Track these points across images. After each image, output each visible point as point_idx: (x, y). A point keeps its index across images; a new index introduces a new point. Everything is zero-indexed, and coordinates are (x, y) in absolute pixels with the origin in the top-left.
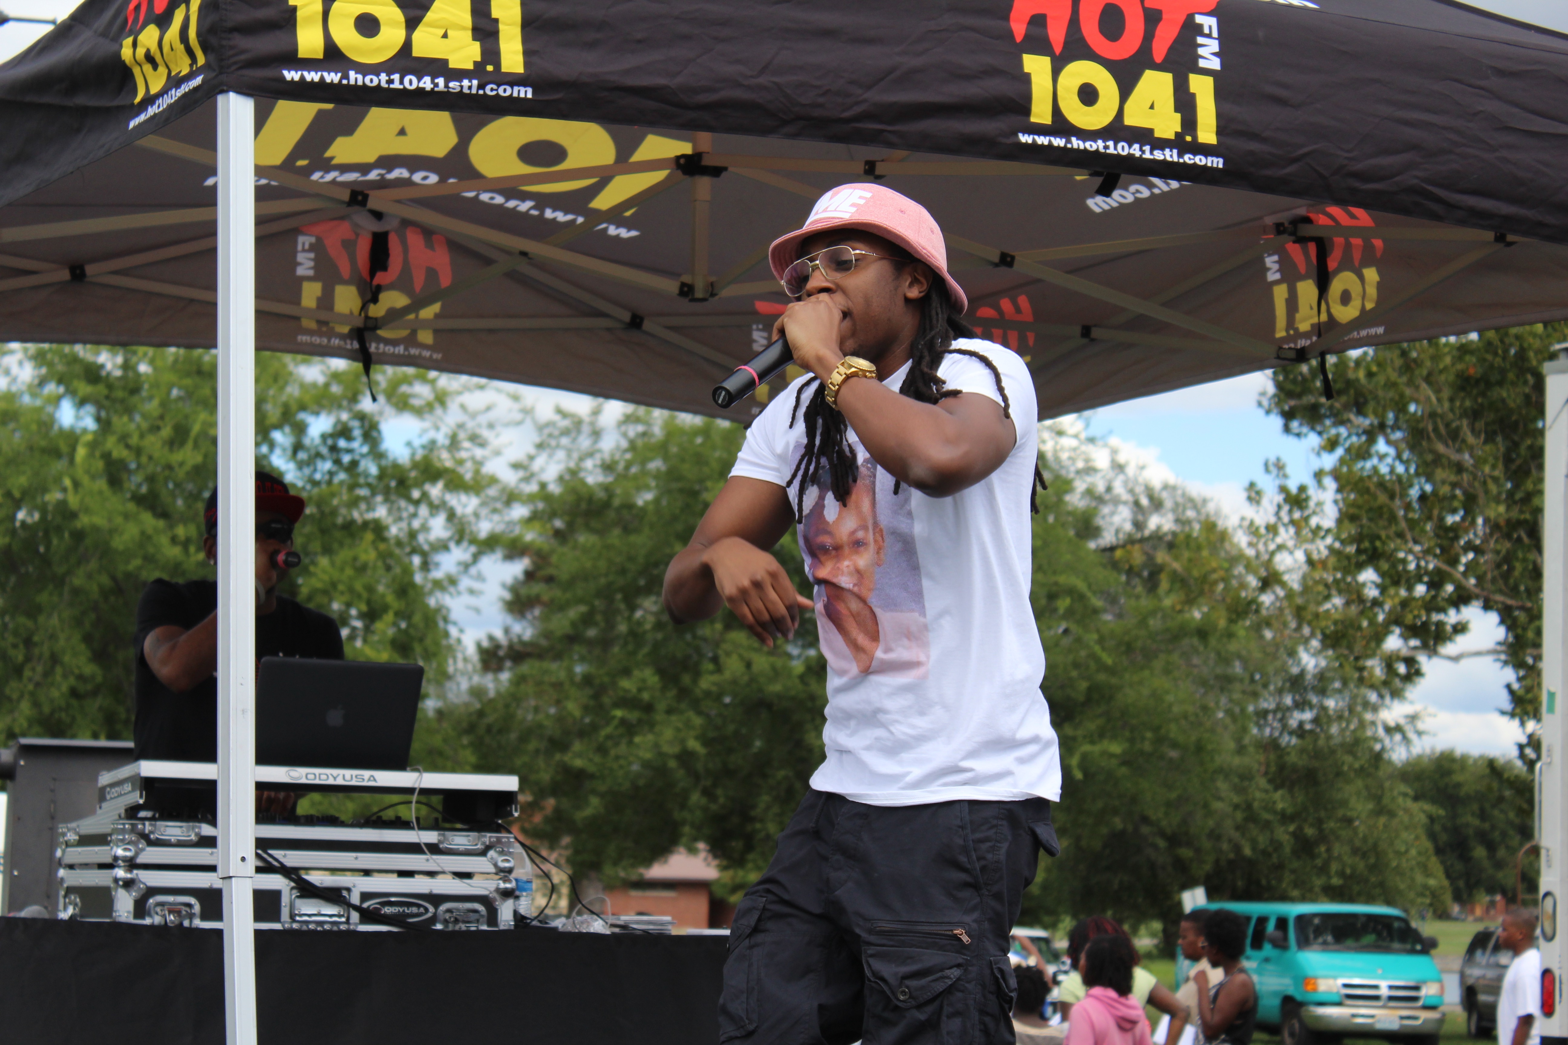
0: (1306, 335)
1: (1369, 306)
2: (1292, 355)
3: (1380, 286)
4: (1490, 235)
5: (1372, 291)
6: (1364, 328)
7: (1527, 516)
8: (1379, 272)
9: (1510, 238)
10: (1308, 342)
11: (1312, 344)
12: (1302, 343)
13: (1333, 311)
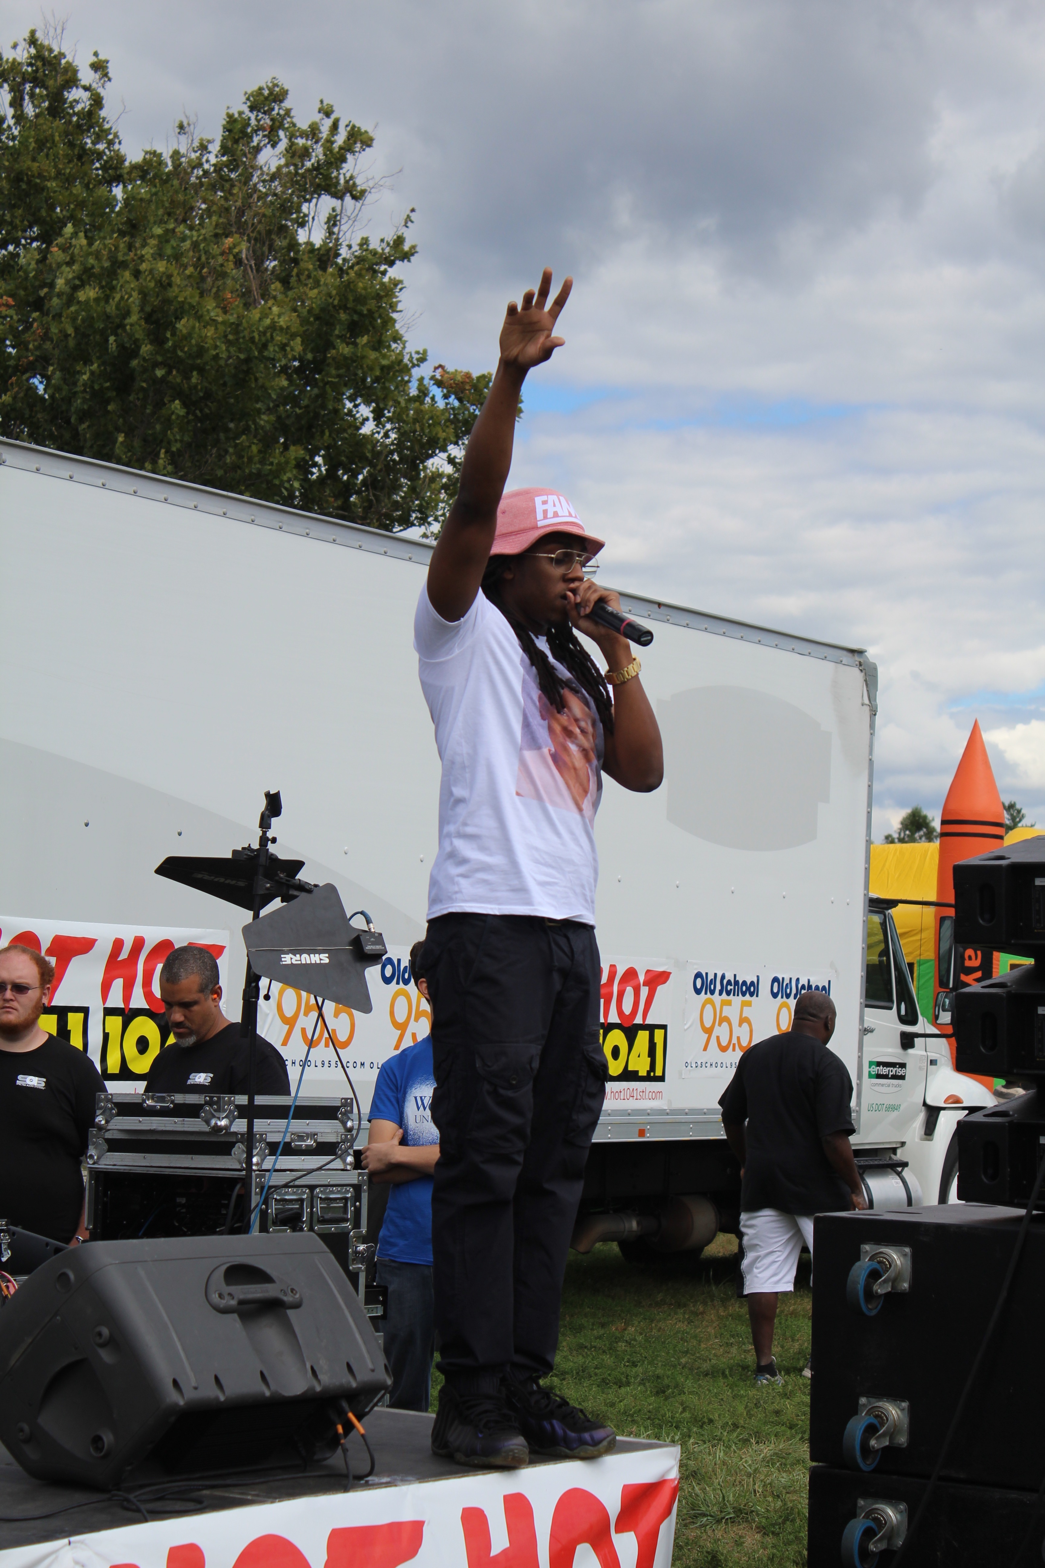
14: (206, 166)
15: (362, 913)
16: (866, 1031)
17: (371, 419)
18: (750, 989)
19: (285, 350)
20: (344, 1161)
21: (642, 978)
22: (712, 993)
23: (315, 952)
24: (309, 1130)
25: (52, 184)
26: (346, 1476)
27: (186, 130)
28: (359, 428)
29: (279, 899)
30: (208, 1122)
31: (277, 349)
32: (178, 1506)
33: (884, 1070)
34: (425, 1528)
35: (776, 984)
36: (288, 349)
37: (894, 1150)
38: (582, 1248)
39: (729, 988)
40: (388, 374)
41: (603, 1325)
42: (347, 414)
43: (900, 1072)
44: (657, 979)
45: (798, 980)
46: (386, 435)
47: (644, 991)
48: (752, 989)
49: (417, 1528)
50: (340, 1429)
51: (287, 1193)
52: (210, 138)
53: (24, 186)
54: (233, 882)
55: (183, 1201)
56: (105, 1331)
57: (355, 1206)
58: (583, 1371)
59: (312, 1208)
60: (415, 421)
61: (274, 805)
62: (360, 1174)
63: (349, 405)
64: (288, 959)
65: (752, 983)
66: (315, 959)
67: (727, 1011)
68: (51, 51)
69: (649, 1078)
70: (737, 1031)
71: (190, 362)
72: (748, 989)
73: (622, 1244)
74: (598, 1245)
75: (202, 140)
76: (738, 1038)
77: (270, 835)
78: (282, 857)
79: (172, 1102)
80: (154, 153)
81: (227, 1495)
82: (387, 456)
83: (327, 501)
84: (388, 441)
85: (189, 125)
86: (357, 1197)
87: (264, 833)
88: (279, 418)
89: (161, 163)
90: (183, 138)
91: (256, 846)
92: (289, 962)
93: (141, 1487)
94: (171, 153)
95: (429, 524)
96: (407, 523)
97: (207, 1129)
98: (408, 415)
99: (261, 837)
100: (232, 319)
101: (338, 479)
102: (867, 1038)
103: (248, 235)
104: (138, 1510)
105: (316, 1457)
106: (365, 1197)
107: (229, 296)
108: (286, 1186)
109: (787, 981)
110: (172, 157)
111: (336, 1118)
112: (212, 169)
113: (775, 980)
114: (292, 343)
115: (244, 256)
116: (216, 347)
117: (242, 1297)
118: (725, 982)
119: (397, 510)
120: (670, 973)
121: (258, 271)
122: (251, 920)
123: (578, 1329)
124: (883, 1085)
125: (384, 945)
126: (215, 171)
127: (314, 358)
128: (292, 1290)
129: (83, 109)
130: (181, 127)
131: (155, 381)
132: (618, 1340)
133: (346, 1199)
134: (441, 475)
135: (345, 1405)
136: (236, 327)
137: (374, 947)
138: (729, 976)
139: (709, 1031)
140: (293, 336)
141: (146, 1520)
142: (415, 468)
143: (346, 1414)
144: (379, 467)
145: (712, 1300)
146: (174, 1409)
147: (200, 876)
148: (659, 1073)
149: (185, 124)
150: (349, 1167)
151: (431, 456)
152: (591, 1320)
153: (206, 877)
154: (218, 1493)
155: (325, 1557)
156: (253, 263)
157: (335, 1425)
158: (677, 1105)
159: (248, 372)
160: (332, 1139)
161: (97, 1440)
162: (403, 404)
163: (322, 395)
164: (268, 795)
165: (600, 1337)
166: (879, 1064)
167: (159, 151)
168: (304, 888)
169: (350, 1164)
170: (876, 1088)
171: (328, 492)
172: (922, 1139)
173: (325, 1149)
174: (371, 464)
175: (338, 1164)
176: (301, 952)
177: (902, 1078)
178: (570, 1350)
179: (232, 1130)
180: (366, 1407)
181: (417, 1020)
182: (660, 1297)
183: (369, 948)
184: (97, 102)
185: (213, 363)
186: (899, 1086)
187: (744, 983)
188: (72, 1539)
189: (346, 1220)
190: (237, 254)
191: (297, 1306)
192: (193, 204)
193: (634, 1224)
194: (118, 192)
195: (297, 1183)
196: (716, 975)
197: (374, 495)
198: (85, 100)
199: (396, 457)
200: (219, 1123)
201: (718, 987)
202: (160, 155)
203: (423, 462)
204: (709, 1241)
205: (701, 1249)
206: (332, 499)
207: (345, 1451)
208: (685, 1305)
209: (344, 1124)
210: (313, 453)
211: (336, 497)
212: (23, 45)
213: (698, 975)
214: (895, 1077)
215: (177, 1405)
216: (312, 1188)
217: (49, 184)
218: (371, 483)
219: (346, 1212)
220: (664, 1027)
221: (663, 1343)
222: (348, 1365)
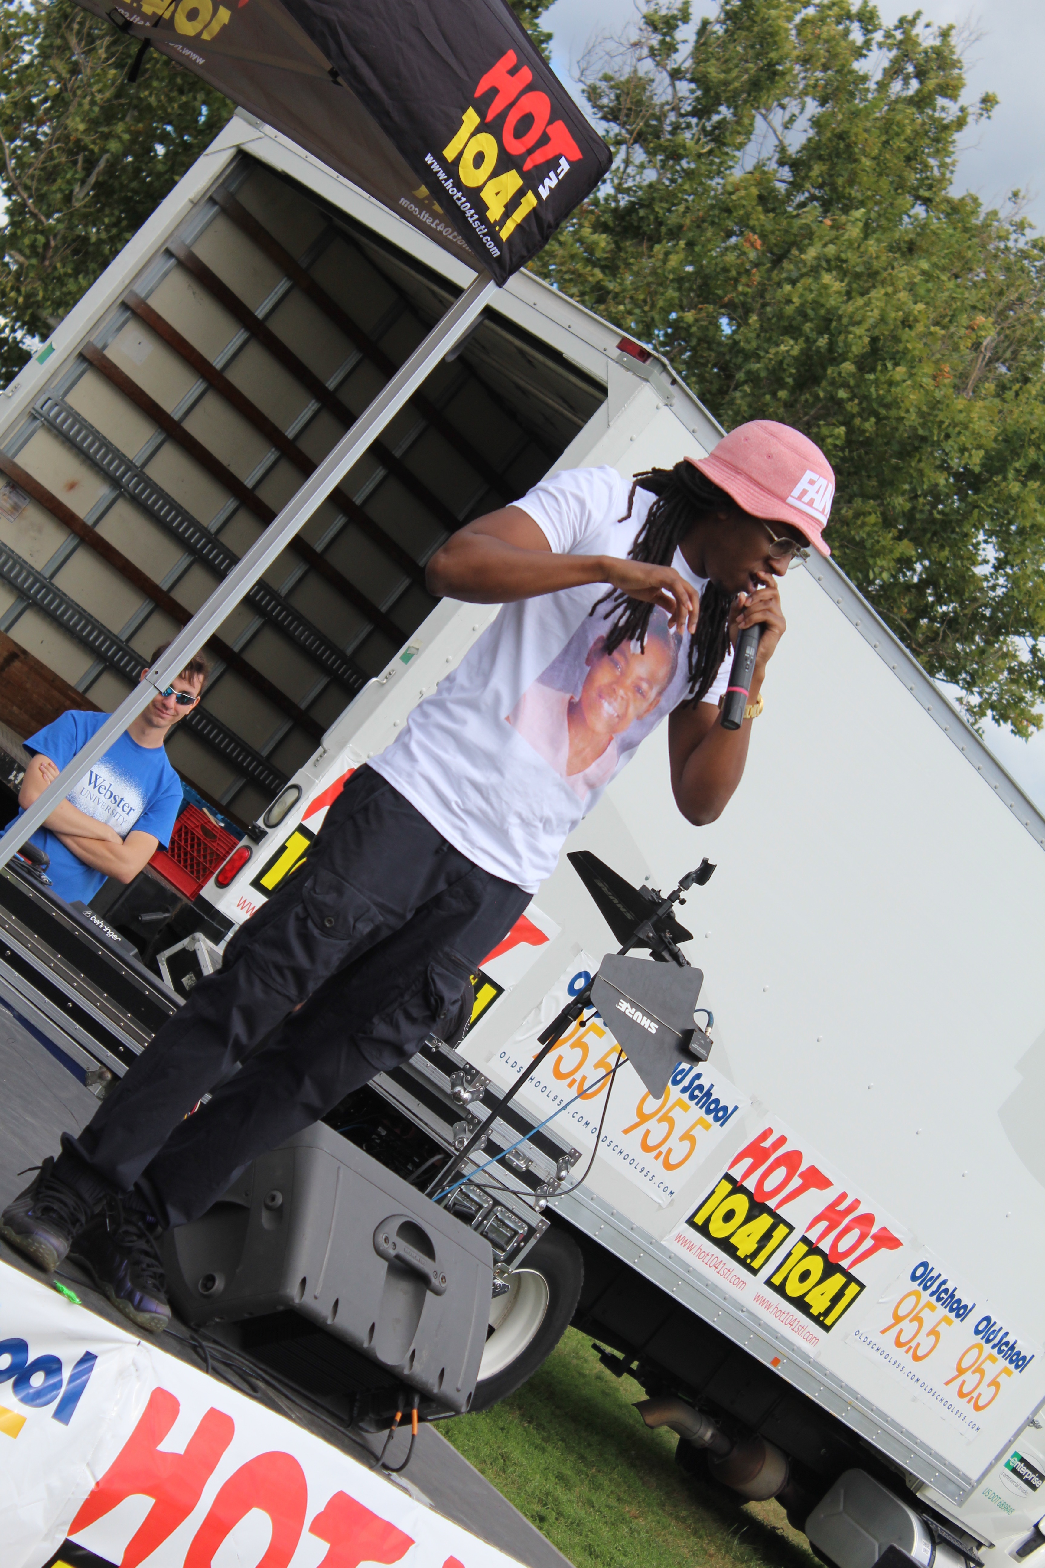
0: (144, 16)
1: (206, 36)
2: (120, 21)
3: (224, 28)
4: (328, 66)
5: (216, 27)
6: (190, 49)
7: (96, 149)
8: (231, 18)
9: (340, 79)
10: (141, 23)
11: (143, 26)
12: (136, 20)
13: (177, 16)
14: (1011, 244)
15: (709, 1014)
16: (1032, 1422)
17: (991, 565)
18: (960, 1310)
19: (963, 454)
20: (537, 1201)
21: (874, 1230)
22: (925, 1288)
23: (649, 1016)
24: (529, 1154)
25: (867, 162)
26: (378, 1459)
27: (1018, 201)
28: (974, 563)
29: (650, 951)
30: (453, 1086)
31: (956, 447)
32: (235, 1379)
33: (1022, 1469)
34: (412, 1548)
35: (985, 1323)
36: (966, 454)
37: (980, 1545)
38: (650, 1419)
39: (943, 1295)
40: (1035, 534)
41: (619, 1500)
42: (973, 545)
43: (1036, 1481)
44: (887, 1240)
45: (1007, 1334)
46: (993, 588)
47: (868, 1243)
48: (962, 1311)
49: (406, 1542)
50: (399, 1416)
51: (474, 1192)
52: (1034, 223)
53: (842, 145)
54: (623, 910)
55: (384, 1133)
56: (279, 1200)
57: (519, 1245)
58: (578, 1525)
59: (485, 1218)
60: (1028, 593)
61: (704, 873)
62: (542, 1221)
63: (981, 537)
64: (624, 1006)
65: (965, 1307)
66: (646, 1022)
67: (926, 1314)
68: (952, 52)
69: (816, 1319)
70: (922, 1338)
71: (875, 405)
72: (958, 1309)
73: (685, 1443)
74: (664, 1429)
75: (1025, 218)
76: (918, 1344)
77: (683, 895)
78: (679, 919)
79: (437, 1047)
80: (975, 200)
81: (277, 1400)
82: (980, 607)
83: (899, 608)
84: (992, 594)
85: (1024, 198)
86: (526, 1239)
87: (679, 890)
88: (914, 508)
89: (974, 212)
90: (1010, 205)
91: (665, 895)
92: (623, 1010)
93: (215, 1342)
94: (990, 209)
95: (972, 693)
96: (952, 676)
97: (448, 1090)
98: (1025, 584)
99: (674, 892)
100: (938, 394)
101: (923, 595)
102: (1030, 1430)
103: (1002, 329)
104: (205, 1360)
105: (361, 1424)
106: (532, 1242)
107: (947, 369)
108: (479, 1186)
109: (996, 1328)
110: (987, 214)
111: (557, 1161)
112: (1014, 251)
113: (988, 1319)
114: (974, 451)
115: (985, 343)
116: (907, 411)
117: (402, 1253)
118: (943, 1287)
119: (953, 659)
120: (901, 1244)
121: (987, 364)
122: (616, 953)
123: (596, 1487)
124: (1012, 1481)
125: (708, 1053)
126: (1015, 255)
127: (980, 474)
128: (444, 1278)
129: (943, 119)
130: (1015, 195)
131: (832, 398)
132: (624, 1521)
133: (516, 1233)
134: (1014, 657)
135: (417, 1400)
136: (935, 405)
137: (699, 1049)
138: (950, 1286)
139: (898, 1319)
140: (979, 447)
141: (207, 1372)
142: (998, 633)
143: (412, 1408)
144: (966, 612)
145: (727, 1552)
146: (286, 1301)
147: (600, 885)
148: (828, 1321)
149: (1021, 195)
150: (537, 1209)
151: (1019, 634)
152: (613, 1488)
153: (605, 890)
154: (271, 1393)
155: (321, 1508)
156: (988, 355)
157: (397, 1410)
158: (824, 1361)
159: (917, 449)
160: (541, 1175)
161: (210, 1280)
162: (1029, 571)
163: (966, 515)
164: (705, 862)
165: (610, 1507)
166: (1022, 1460)
167: (981, 201)
168: (677, 957)
169: (541, 1207)
170: (1004, 1479)
171: (907, 600)
172: (1010, 1554)
173: (530, 1179)
174: (962, 603)
175: (531, 1200)
176: (638, 1008)
177: (1034, 1488)
178: (579, 1498)
179: (468, 1107)
180: (431, 1415)
181: (660, 1120)
182: (684, 1513)
183: (694, 1046)
184: (960, 123)
185: (894, 423)
186: (1026, 1493)
187: (959, 1301)
188: (143, 1342)
189: (504, 1250)
190: (981, 337)
191: (438, 1293)
192: (975, 267)
193: (708, 1434)
194: (919, 211)
195: (487, 1190)
196: (939, 1275)
197: (944, 632)
198: (951, 112)
199: (988, 613)
200: (462, 1093)
201: (934, 1288)
202: (979, 205)
203: (1007, 634)
204: (760, 1499)
205: (747, 1499)
206: (905, 610)
207: (390, 1436)
208: (700, 1537)
209: (559, 1170)
210: (920, 558)
211: (910, 610)
212: (934, 29)
213: (924, 1264)
214: (1028, 1482)
215: (293, 1300)
216: (496, 1203)
217: (864, 159)
218: (950, 622)
219: (508, 1243)
220: (862, 1286)
221: (661, 1554)
222: (443, 1371)
